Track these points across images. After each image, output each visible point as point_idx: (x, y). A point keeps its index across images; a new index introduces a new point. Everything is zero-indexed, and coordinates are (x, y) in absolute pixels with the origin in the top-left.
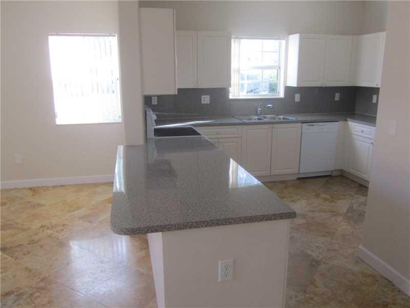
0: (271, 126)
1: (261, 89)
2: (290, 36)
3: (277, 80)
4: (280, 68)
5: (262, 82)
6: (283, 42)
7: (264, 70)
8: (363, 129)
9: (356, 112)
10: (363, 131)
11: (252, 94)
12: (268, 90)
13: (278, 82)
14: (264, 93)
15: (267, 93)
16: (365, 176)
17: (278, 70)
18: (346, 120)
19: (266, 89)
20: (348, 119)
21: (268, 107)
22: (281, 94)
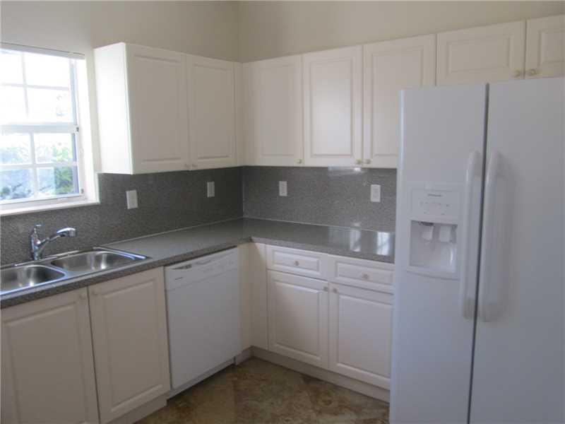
0: (83, 292)
1: (31, 185)
2: (97, 51)
3: (75, 159)
4: (78, 129)
5: (34, 166)
6: (81, 64)
7: (36, 136)
8: (296, 257)
9: (245, 216)
10: (297, 263)
11: (8, 200)
12: (54, 185)
13: (78, 164)
14: (43, 197)
15: (51, 193)
16: (318, 358)
17: (74, 135)
18: (251, 241)
19: (45, 184)
20: (253, 238)
21: (62, 235)
22: (92, 195)
